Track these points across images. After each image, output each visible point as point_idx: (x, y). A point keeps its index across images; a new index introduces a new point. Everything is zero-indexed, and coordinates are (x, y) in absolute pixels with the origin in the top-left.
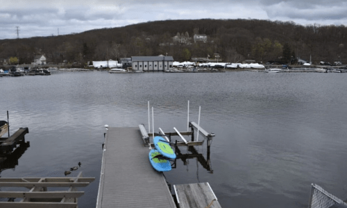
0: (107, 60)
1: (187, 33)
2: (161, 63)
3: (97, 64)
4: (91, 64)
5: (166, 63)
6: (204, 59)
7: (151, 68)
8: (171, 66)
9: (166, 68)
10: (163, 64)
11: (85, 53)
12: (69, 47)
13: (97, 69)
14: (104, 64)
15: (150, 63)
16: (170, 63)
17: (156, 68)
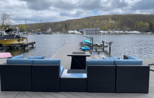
0: (74, 30)
1: (106, 20)
2: (95, 31)
3: (70, 32)
4: (68, 32)
5: (97, 31)
6: (113, 30)
7: (91, 33)
8: (99, 32)
9: (97, 33)
10: (96, 31)
11: (66, 28)
12: (60, 26)
13: (70, 33)
14: (73, 32)
15: (91, 31)
16: (99, 31)
17: (93, 33)
